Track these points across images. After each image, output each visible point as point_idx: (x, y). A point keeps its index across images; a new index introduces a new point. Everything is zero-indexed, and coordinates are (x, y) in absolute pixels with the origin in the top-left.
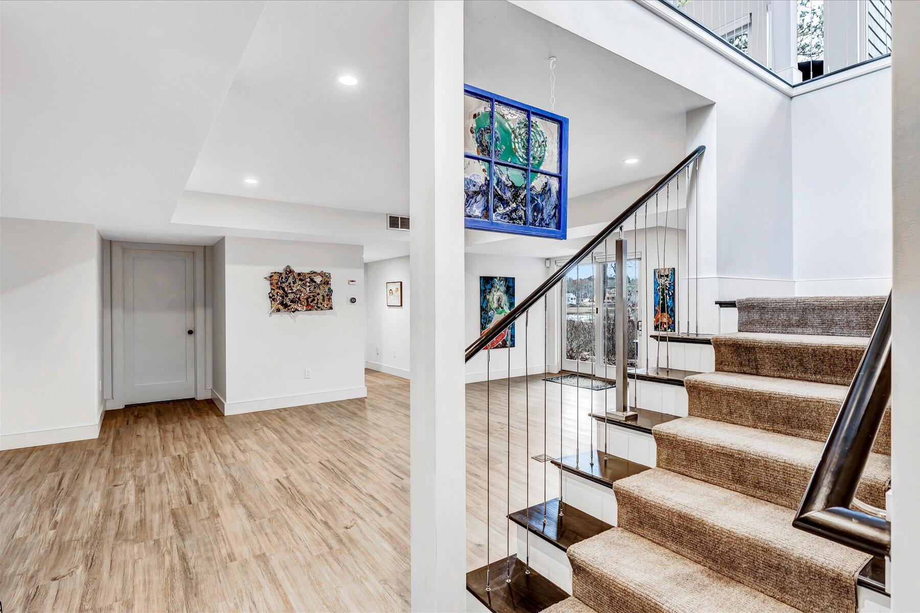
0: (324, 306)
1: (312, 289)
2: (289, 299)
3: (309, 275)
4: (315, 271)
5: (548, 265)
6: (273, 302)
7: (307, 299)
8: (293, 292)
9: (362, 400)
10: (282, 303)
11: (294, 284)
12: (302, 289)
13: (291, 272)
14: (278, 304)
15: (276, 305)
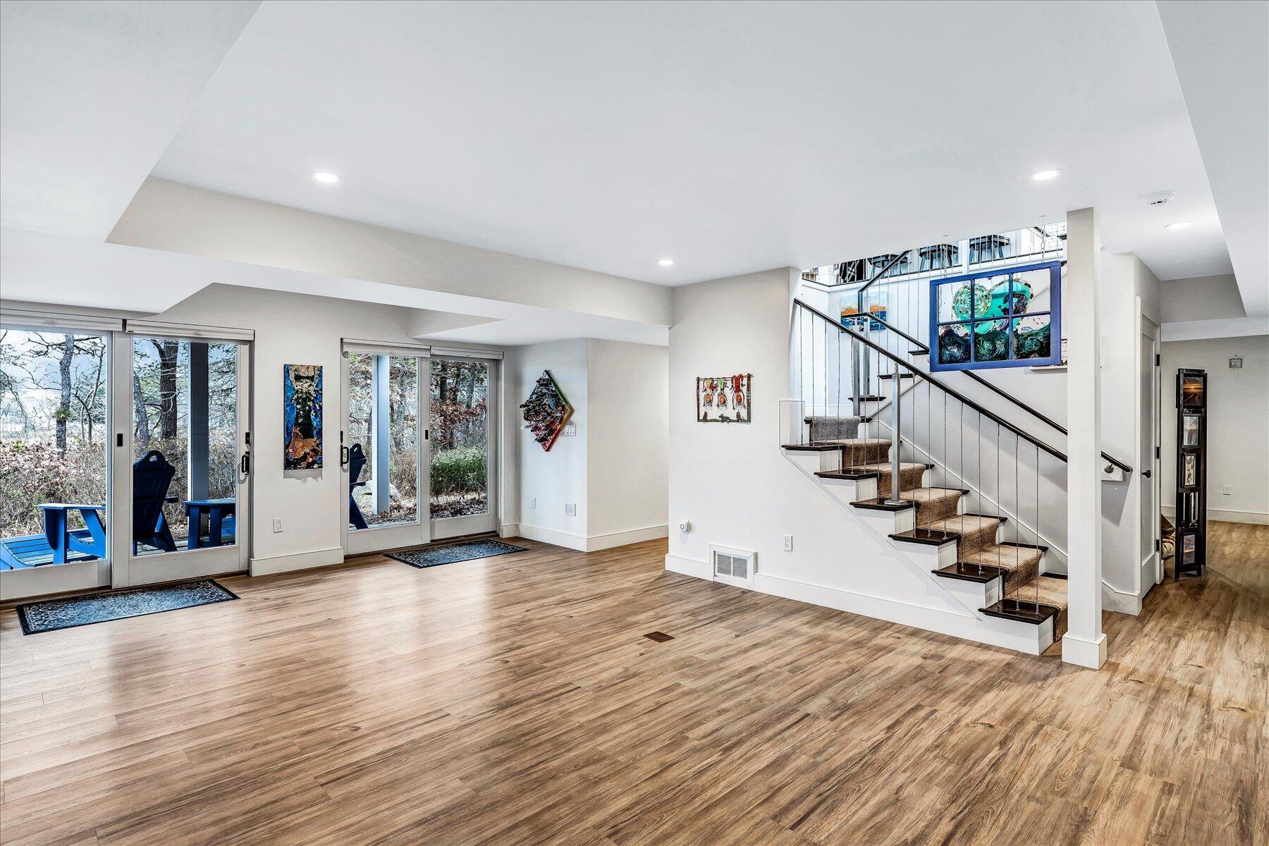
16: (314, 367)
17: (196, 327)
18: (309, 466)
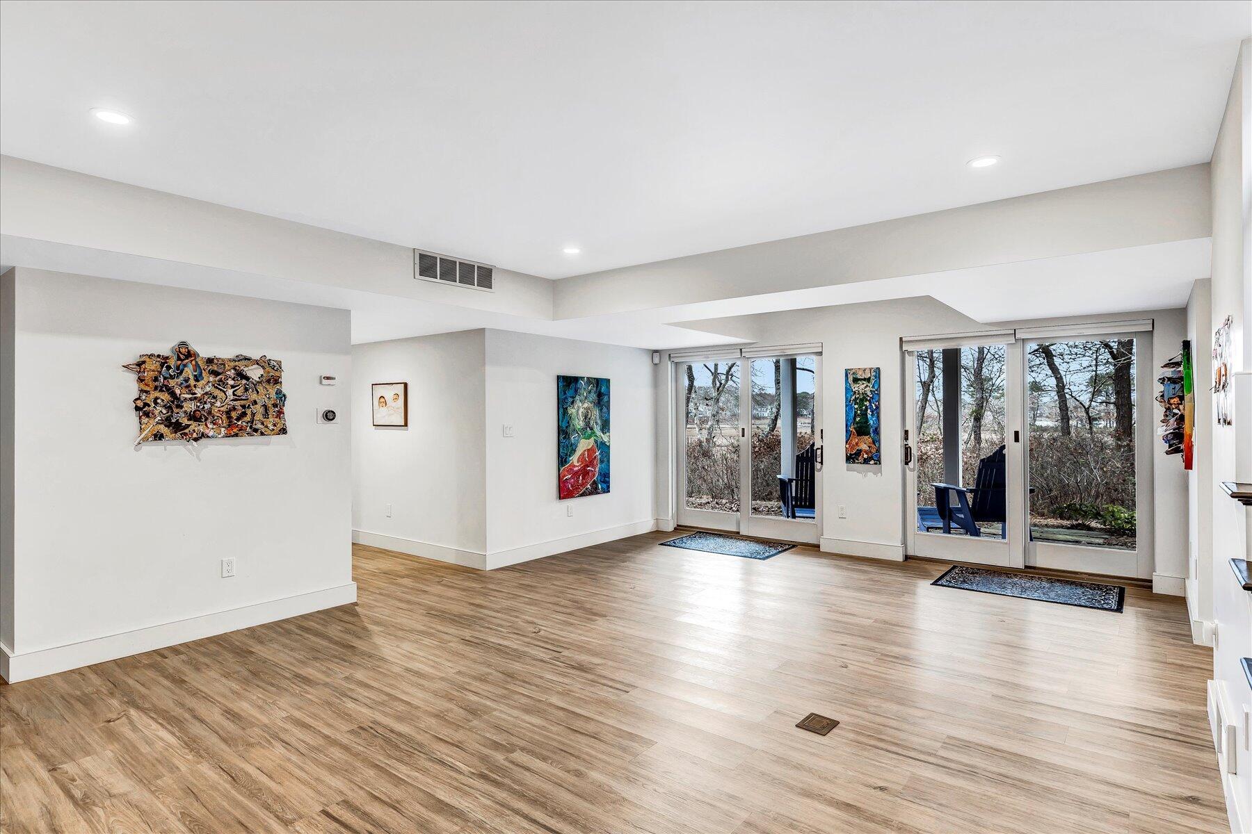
0: (267, 427)
1: (239, 393)
2: (185, 412)
3: (232, 364)
4: (248, 355)
5: (656, 360)
6: (145, 420)
7: (228, 413)
8: (195, 398)
9: (348, 611)
10: (167, 422)
11: (197, 380)
12: (217, 392)
13: (190, 355)
14: (158, 423)
15: (152, 425)
16: (871, 369)
17: (781, 347)
18: (866, 461)
